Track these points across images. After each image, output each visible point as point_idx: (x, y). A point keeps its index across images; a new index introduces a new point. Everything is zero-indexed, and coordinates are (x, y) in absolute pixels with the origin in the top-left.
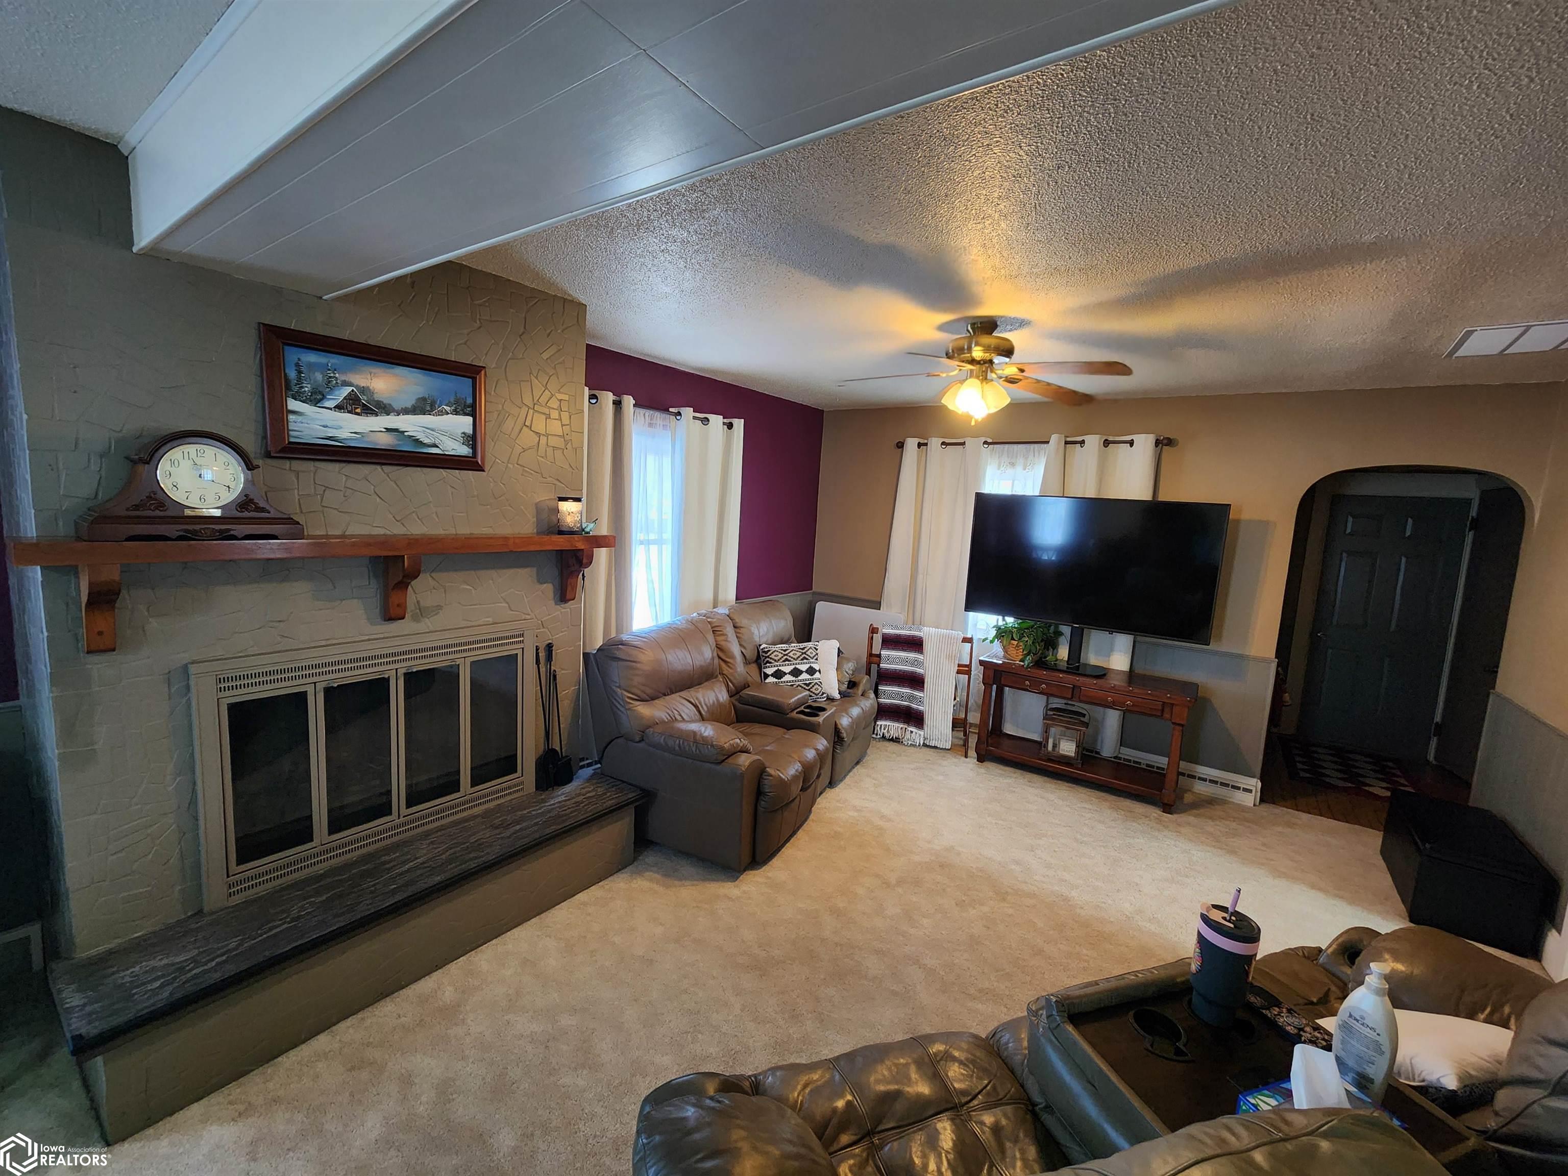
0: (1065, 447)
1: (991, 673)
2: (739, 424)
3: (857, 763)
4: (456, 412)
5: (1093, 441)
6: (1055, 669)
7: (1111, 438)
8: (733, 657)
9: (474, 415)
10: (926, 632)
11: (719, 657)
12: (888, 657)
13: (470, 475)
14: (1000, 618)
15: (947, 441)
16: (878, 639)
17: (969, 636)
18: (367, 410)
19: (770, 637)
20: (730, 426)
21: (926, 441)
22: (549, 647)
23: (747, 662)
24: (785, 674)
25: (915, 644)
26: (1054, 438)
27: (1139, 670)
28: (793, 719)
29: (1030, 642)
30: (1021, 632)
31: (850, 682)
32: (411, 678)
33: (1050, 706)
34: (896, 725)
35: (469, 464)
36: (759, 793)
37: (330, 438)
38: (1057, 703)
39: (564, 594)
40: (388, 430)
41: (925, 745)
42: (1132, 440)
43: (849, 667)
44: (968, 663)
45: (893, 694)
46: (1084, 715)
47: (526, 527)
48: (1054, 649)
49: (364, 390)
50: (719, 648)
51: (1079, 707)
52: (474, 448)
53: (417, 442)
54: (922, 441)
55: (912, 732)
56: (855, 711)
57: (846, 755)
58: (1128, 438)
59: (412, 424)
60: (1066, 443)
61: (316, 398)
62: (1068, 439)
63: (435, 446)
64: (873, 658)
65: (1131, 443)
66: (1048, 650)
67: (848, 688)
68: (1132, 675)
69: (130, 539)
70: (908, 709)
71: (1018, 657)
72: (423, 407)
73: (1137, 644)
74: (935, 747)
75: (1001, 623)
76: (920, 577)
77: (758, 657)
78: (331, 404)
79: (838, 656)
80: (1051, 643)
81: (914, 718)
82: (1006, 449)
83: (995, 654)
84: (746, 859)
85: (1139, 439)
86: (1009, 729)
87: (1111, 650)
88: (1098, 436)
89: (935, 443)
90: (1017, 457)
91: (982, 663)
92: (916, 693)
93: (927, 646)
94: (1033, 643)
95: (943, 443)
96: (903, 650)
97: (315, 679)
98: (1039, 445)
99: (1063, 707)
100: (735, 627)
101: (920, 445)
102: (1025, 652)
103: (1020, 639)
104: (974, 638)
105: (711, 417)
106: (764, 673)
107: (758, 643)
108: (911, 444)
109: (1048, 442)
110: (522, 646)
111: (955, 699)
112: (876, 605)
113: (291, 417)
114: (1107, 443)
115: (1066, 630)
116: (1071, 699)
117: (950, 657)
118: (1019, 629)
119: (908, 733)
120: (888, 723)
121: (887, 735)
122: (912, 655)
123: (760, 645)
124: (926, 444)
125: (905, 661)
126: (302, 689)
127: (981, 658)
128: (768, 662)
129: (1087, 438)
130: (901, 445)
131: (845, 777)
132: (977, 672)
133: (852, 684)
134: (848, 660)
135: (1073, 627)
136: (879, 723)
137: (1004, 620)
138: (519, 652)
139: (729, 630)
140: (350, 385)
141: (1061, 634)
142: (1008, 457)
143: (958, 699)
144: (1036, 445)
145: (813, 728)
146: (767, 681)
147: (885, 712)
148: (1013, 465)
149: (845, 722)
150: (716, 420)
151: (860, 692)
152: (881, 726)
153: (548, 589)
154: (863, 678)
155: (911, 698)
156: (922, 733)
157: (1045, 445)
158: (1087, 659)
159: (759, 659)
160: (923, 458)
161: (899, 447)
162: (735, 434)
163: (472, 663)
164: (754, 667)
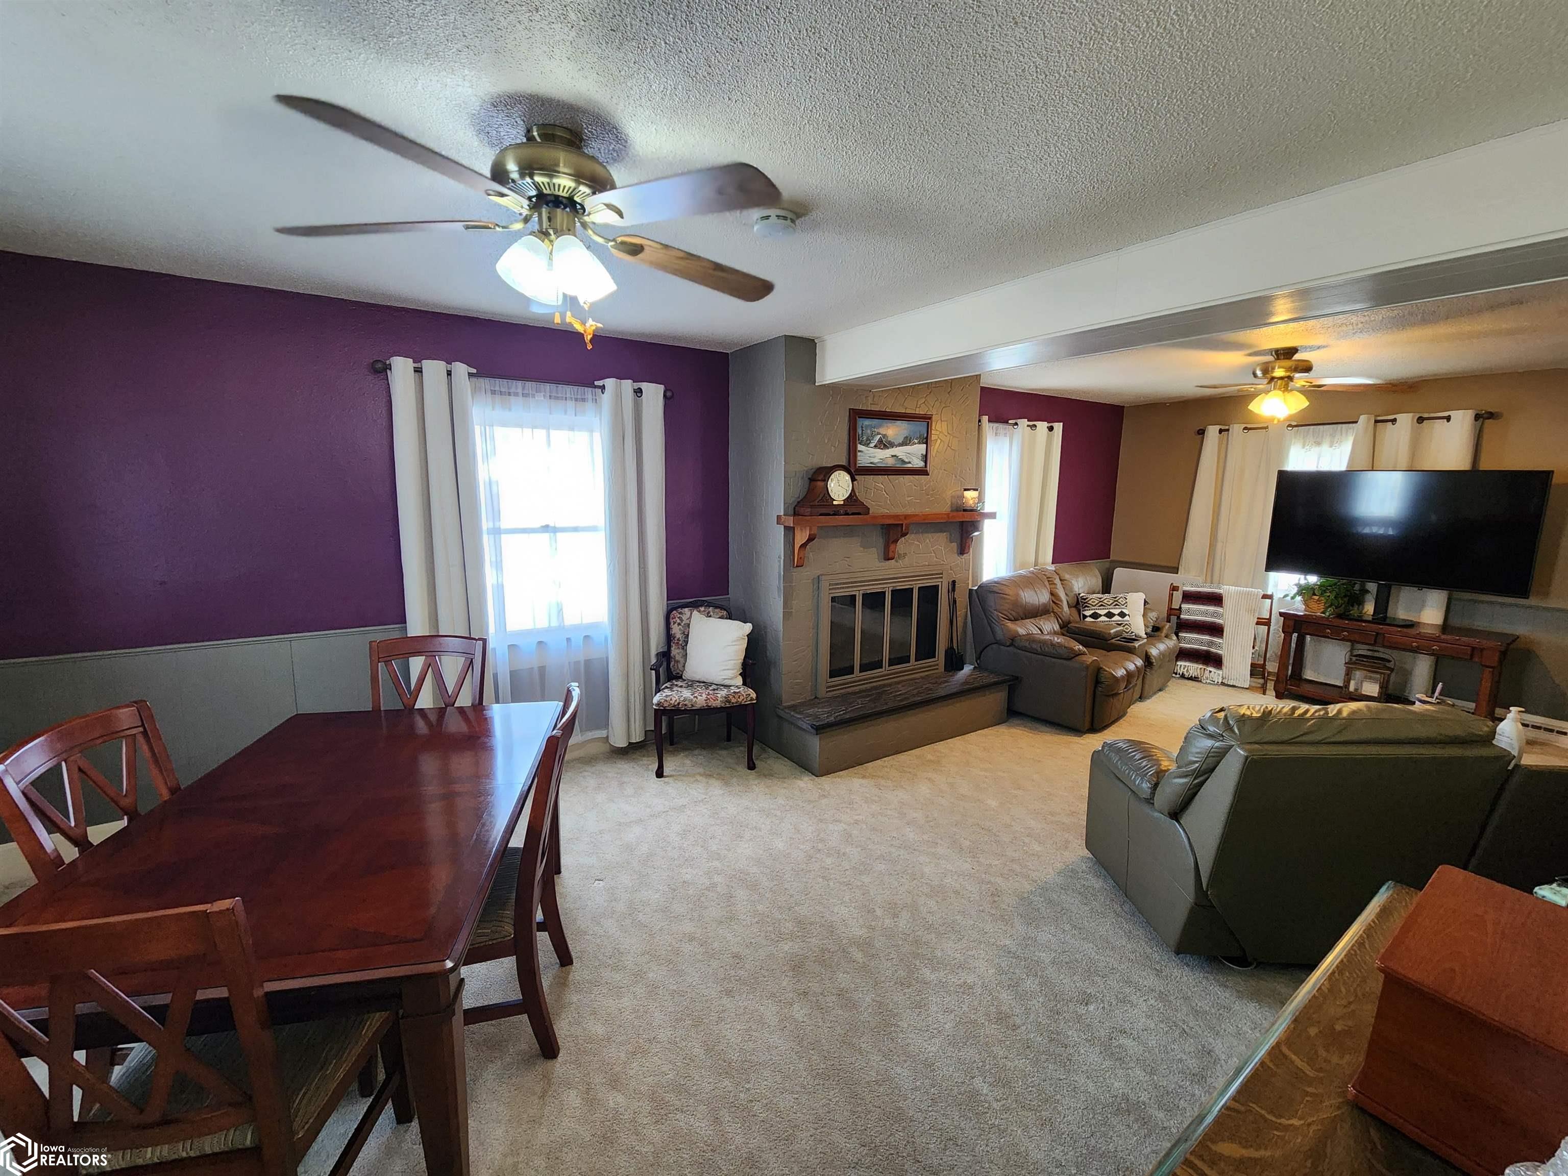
0: (1375, 426)
1: (1291, 623)
2: (1058, 427)
3: (1160, 690)
4: (919, 443)
5: (1405, 420)
6: (1360, 619)
7: (1426, 415)
8: (1061, 601)
9: (926, 443)
10: (1226, 590)
11: (1053, 601)
12: (1188, 611)
13: (923, 478)
14: (1302, 577)
15: (1249, 426)
16: (1178, 596)
17: (1269, 593)
18: (886, 447)
19: (1086, 590)
20: (1051, 429)
21: (1227, 427)
22: (954, 582)
23: (1070, 606)
24: (1101, 616)
25: (1216, 599)
26: (1363, 419)
27: (1455, 622)
28: (1112, 644)
29: (1332, 597)
30: (1323, 589)
31: (1154, 627)
32: (894, 592)
33: (1356, 652)
34: (1195, 665)
35: (923, 472)
36: (1097, 682)
37: (871, 463)
38: (1362, 650)
39: (963, 549)
40: (893, 456)
41: (1223, 684)
42: (1450, 416)
43: (1153, 615)
44: (1268, 617)
45: (1194, 641)
46: (1389, 661)
47: (945, 508)
48: (1359, 606)
49: (884, 436)
50: (1052, 594)
51: (1383, 653)
52: (926, 462)
53: (903, 462)
54: (1223, 427)
55: (1210, 672)
56: (1162, 647)
57: (1154, 678)
58: (1446, 414)
59: (900, 452)
60: (1376, 422)
61: (867, 445)
62: (1379, 418)
63: (910, 463)
64: (1174, 612)
65: (1448, 419)
66: (1353, 606)
67: (1152, 631)
68: (1445, 627)
69: (821, 515)
70: (1208, 652)
71: (1318, 610)
72: (906, 442)
73: (1453, 602)
74: (1233, 686)
75: (1303, 582)
76: (1219, 545)
77: (1078, 603)
78: (872, 445)
79: (1145, 605)
80: (1358, 600)
81: (1215, 661)
82: (1311, 430)
83: (1298, 607)
84: (1087, 725)
85: (1456, 415)
86: (1309, 674)
87: (1423, 606)
88: (1411, 415)
89: (1236, 429)
90: (1322, 437)
91: (1281, 614)
92: (1215, 639)
93: (1226, 601)
94: (1335, 597)
95: (1245, 428)
96: (1203, 604)
97: (859, 589)
98: (1347, 425)
99: (1369, 653)
100: (1061, 580)
101: (1221, 431)
102: (1327, 605)
103: (1322, 594)
104: (1274, 594)
105: (1039, 424)
106: (1083, 615)
107: (1077, 593)
108: (1212, 431)
109: (1356, 422)
110: (941, 580)
111: (1253, 648)
112: (1175, 570)
113: (859, 454)
114: (1421, 420)
115: (1372, 587)
116: (1374, 645)
117: (1251, 611)
118: (1320, 586)
119: (1207, 672)
120: (1187, 664)
121: (1186, 675)
122: (1211, 609)
123: (1079, 594)
124: (1228, 430)
125: (1206, 613)
126: (854, 593)
127: (1282, 611)
128: (1086, 606)
129: (1399, 417)
130: (1202, 432)
131: (1151, 696)
132: (1277, 624)
133: (1156, 629)
134: (1152, 610)
135: (1379, 584)
136: (1179, 663)
137: (1306, 579)
138: (940, 584)
139: (1057, 581)
140: (880, 434)
141: (1367, 592)
142: (1314, 437)
143: (1256, 648)
144: (1344, 425)
145: (1131, 651)
146: (1086, 620)
147: (1185, 655)
148: (1318, 444)
149: (1154, 652)
150: (1042, 426)
151: (1163, 635)
152: (1181, 666)
153: (954, 545)
154: (1165, 625)
155: (1211, 644)
156: (1220, 672)
157: (1354, 425)
158: (1395, 614)
159: (1079, 604)
160: (1225, 442)
161: (1199, 434)
162: (1056, 434)
163: (919, 588)
164: (1074, 610)
